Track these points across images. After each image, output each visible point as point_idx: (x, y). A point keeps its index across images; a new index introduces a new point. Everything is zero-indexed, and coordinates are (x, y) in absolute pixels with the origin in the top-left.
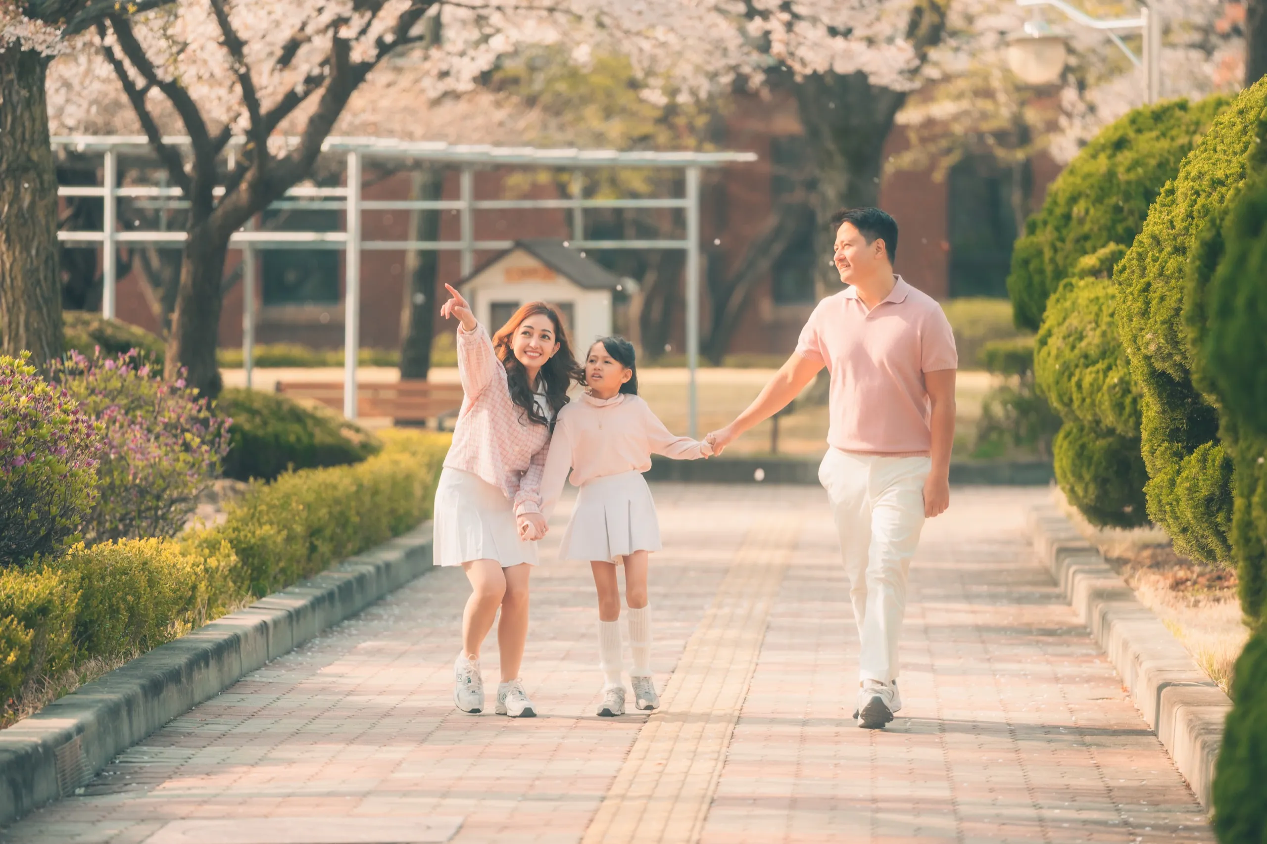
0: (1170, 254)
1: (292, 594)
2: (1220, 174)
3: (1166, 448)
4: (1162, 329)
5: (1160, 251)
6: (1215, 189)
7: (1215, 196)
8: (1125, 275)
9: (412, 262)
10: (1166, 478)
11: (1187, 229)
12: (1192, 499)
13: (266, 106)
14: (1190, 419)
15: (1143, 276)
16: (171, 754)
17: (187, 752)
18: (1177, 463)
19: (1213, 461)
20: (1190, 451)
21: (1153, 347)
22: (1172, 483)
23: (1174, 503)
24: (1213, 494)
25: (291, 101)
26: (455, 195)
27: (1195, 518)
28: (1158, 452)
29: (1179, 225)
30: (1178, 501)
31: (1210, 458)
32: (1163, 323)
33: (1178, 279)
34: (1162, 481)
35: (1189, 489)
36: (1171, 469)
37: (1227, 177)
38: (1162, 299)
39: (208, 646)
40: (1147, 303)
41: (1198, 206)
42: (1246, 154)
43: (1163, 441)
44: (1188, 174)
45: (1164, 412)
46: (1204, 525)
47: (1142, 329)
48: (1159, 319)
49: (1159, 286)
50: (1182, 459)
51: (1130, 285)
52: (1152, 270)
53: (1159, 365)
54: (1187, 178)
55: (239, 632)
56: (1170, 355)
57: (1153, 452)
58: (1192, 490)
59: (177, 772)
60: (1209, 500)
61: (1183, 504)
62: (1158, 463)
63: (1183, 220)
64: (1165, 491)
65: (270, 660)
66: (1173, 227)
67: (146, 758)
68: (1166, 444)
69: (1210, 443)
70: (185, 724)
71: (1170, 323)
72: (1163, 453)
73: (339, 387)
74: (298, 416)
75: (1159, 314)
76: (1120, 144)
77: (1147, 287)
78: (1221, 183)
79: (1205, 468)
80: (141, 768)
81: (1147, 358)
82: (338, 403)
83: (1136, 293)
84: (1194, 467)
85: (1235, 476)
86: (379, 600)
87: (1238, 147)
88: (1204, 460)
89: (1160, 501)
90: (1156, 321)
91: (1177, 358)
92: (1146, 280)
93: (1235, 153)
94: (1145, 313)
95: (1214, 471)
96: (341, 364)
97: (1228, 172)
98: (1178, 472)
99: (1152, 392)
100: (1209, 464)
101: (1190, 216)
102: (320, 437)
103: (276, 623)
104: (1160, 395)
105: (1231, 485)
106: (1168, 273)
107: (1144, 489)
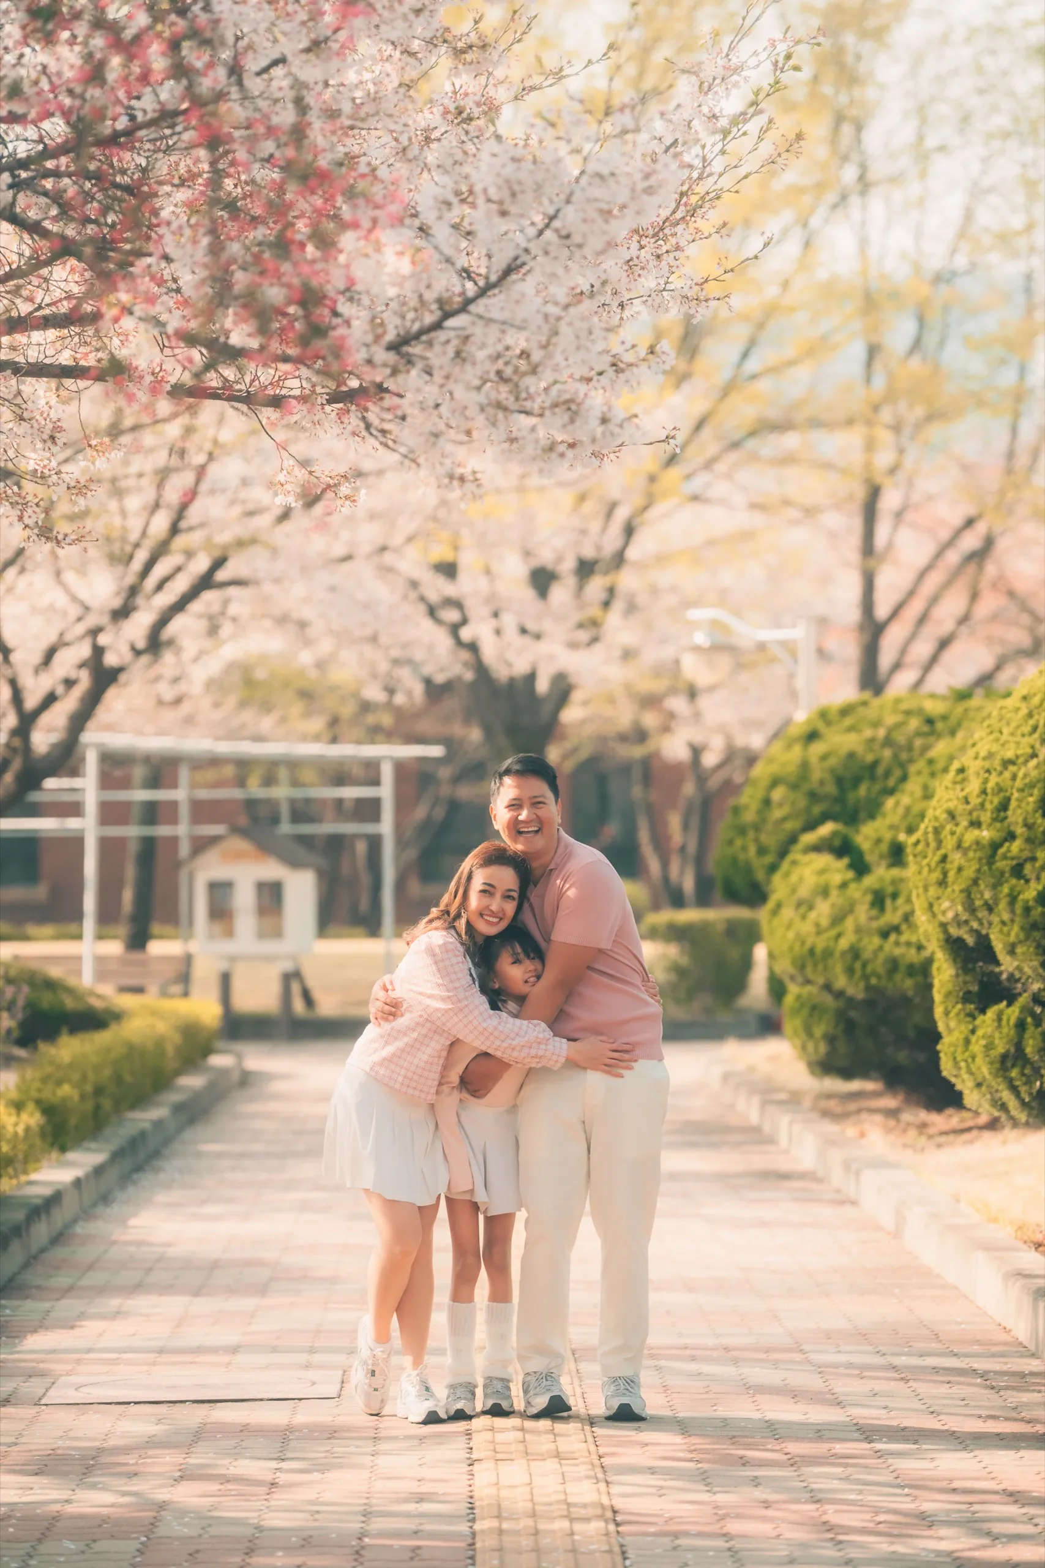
0: (966, 829)
1: (88, 1150)
2: (1009, 754)
3: (960, 1010)
4: (960, 898)
5: (957, 825)
6: (1006, 768)
7: (1007, 775)
8: (920, 847)
9: (133, 848)
10: (963, 1036)
11: (982, 805)
12: (987, 1056)
13: (31, 702)
14: (981, 983)
15: (939, 847)
16: (30, 1307)
17: (46, 1305)
18: (969, 1022)
19: (1008, 1020)
20: (983, 1011)
21: (950, 915)
22: (967, 1042)
23: (970, 1060)
24: (1008, 1051)
25: (50, 699)
26: (174, 785)
27: (990, 1073)
28: (952, 1014)
29: (975, 801)
30: (973, 1058)
31: (1005, 1018)
32: (962, 891)
33: (975, 851)
34: (958, 1039)
35: (985, 1046)
36: (965, 1028)
37: (1017, 757)
38: (960, 869)
39: (38, 1201)
40: (945, 874)
41: (991, 785)
42: (1036, 735)
43: (957, 1003)
44: (977, 754)
45: (957, 975)
46: (1000, 1080)
47: (938, 898)
48: (957, 888)
49: (956, 858)
50: (974, 1018)
51: (925, 857)
52: (949, 843)
53: (954, 931)
54: (976, 758)
55: (60, 1187)
56: (966, 922)
57: (947, 1013)
58: (989, 1047)
59: (40, 1325)
60: (1004, 1057)
61: (979, 1060)
62: (952, 1024)
63: (978, 796)
64: (960, 1050)
65: (86, 1213)
66: (967, 803)
67: (8, 1312)
68: (959, 1006)
69: (1005, 1003)
70: (29, 1277)
71: (968, 892)
72: (958, 1014)
73: (78, 959)
74: (51, 985)
75: (957, 886)
76: (812, 736)
77: (944, 859)
78: (1012, 762)
79: (999, 1026)
80: (7, 1322)
81: (943, 926)
82: (79, 973)
83: (933, 864)
84: (988, 1026)
85: (1027, 1035)
86: (156, 1154)
87: (1027, 729)
88: (999, 1019)
89: (955, 1058)
90: (953, 891)
91: (975, 925)
92: (942, 852)
93: (1023, 735)
94: (942, 883)
95: (1009, 1029)
96: (79, 937)
97: (1019, 752)
98: (973, 1032)
99: (947, 957)
100: (1004, 1022)
101: (984, 792)
102: (70, 1003)
103: (87, 1177)
104: (955, 961)
105: (1024, 1043)
106: (966, 845)
107: (939, 1047)
